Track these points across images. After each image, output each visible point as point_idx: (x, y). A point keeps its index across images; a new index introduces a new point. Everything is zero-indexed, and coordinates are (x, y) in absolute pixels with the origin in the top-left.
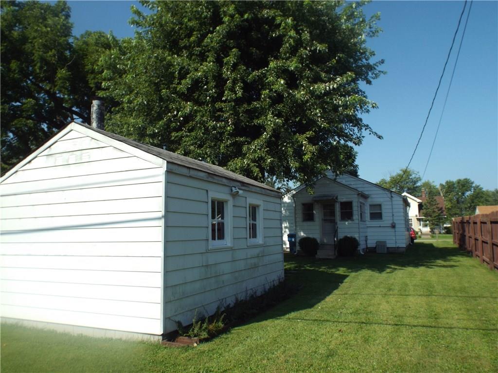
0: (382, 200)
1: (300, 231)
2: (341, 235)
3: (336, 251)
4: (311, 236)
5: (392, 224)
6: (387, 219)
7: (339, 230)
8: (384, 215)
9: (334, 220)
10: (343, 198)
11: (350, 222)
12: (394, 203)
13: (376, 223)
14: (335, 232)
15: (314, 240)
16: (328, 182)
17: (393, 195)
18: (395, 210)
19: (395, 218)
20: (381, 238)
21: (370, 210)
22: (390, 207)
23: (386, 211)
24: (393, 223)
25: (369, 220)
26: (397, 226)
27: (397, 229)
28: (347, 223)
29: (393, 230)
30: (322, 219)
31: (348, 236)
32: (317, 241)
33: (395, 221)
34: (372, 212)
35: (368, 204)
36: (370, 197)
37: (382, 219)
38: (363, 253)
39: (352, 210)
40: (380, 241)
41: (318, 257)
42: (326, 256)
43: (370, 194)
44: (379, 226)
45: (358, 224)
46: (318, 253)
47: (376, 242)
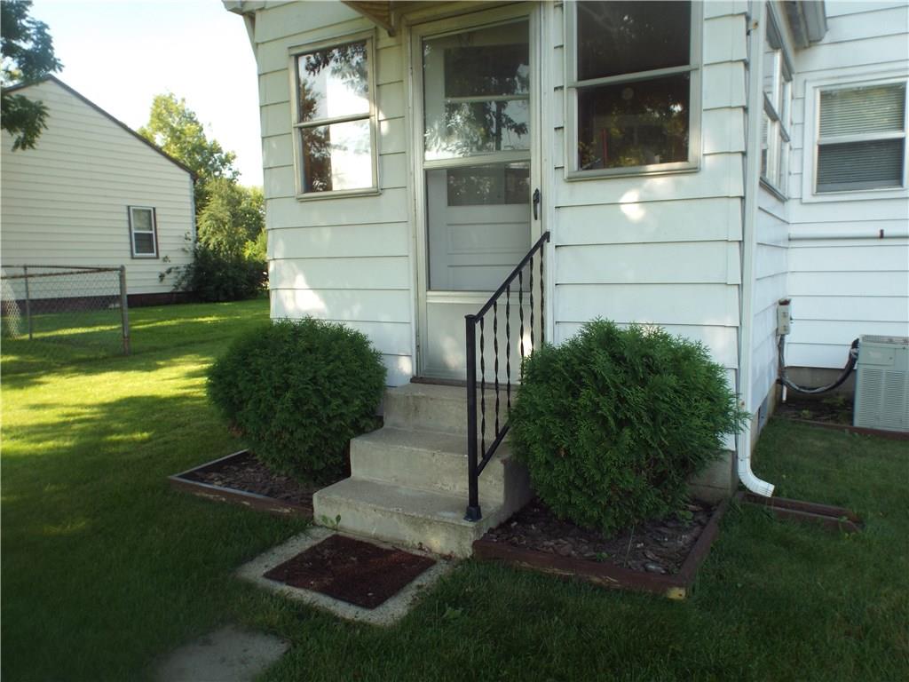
7: (558, 267)
11: (661, 187)
25: (807, 197)
28: (631, 197)
30: (429, 173)
34: (832, 139)
35: (809, 86)
36: (827, 39)
37: (900, 183)
38: (764, 488)
39: (686, 61)
40: (891, 340)
41: (334, 519)
42: (395, 518)
43: (828, 15)
44: (878, 234)
45: (738, 201)
46: (356, 471)
47: (855, 344)
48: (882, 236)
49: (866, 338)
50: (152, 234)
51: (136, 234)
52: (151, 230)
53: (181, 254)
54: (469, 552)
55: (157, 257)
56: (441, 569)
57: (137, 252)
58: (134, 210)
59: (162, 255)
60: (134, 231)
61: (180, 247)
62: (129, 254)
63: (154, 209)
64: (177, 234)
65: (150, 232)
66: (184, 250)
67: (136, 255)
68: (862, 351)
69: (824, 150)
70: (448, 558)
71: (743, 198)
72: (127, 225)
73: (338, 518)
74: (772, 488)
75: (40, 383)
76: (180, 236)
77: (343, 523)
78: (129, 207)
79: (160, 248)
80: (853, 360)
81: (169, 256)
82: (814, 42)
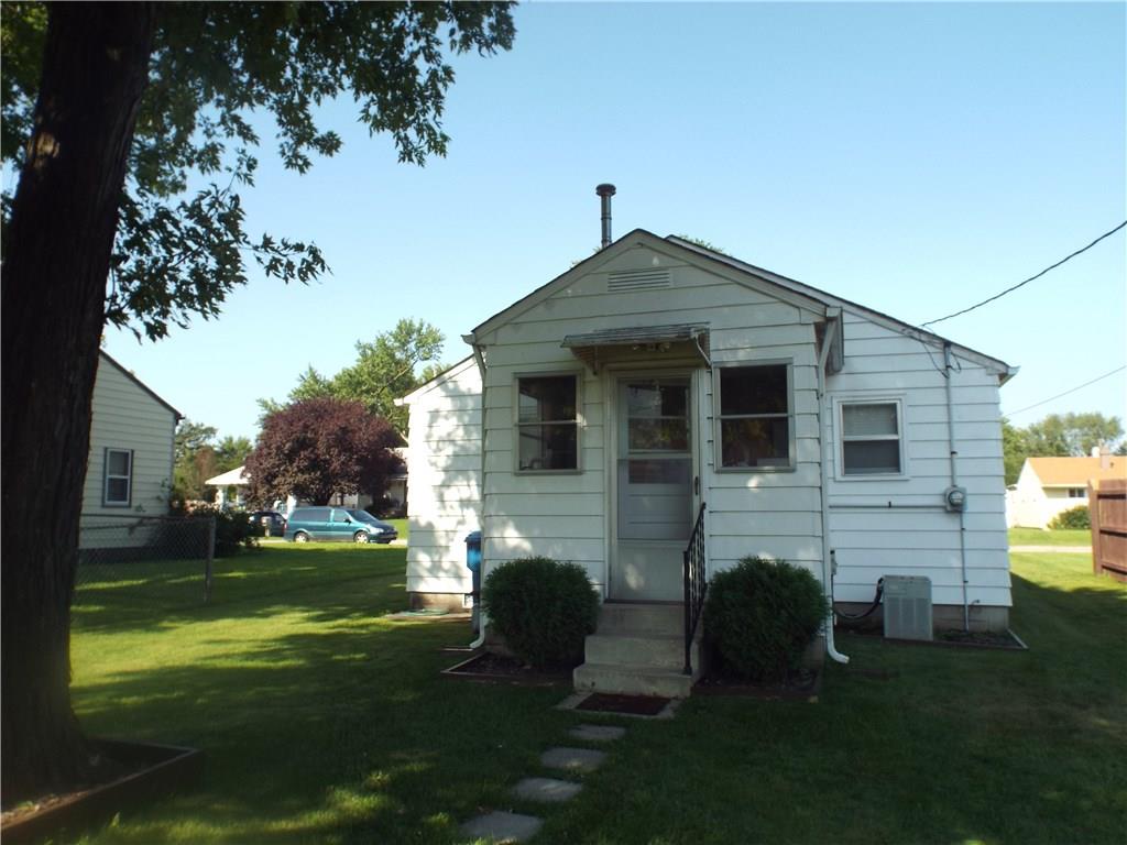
0: (899, 382)
1: (504, 524)
2: (722, 554)
3: (694, 647)
4: (556, 553)
5: (948, 497)
6: (923, 472)
7: (711, 525)
8: (907, 453)
9: (687, 465)
10: (734, 348)
11: (773, 478)
12: (957, 396)
13: (872, 488)
14: (691, 535)
15: (572, 577)
16: (656, 261)
17: (952, 361)
18: (960, 432)
19: (961, 468)
20: (902, 563)
21: (847, 427)
22: (941, 415)
23: (917, 437)
24: (954, 488)
25: (839, 477)
26: (971, 505)
27: (968, 521)
28: (753, 482)
29: (950, 523)
30: (620, 462)
31: (764, 556)
32: (588, 585)
33: (960, 483)
34: (851, 438)
35: (835, 401)
36: (844, 370)
37: (898, 470)
38: (842, 658)
39: (786, 411)
40: (902, 578)
41: (590, 684)
42: (637, 678)
43: (845, 354)
44: (887, 504)
45: (818, 490)
46: (588, 658)
47: (880, 581)
48: (890, 506)
49: (886, 576)
50: (126, 480)
51: (111, 480)
52: (126, 474)
53: (154, 503)
54: (688, 694)
55: (130, 506)
56: (674, 704)
57: (109, 499)
58: (112, 453)
59: (135, 504)
60: (108, 476)
61: (155, 495)
62: (99, 503)
63: (133, 451)
64: (152, 480)
65: (124, 477)
66: (158, 498)
67: (108, 503)
68: (885, 584)
69: (847, 444)
70: (676, 698)
71: (821, 488)
72: (101, 469)
73: (593, 684)
74: (847, 658)
75: (165, 629)
76: (156, 483)
77: (596, 687)
78: (106, 449)
79: (133, 496)
80: (880, 592)
81: (144, 505)
82: (837, 371)
